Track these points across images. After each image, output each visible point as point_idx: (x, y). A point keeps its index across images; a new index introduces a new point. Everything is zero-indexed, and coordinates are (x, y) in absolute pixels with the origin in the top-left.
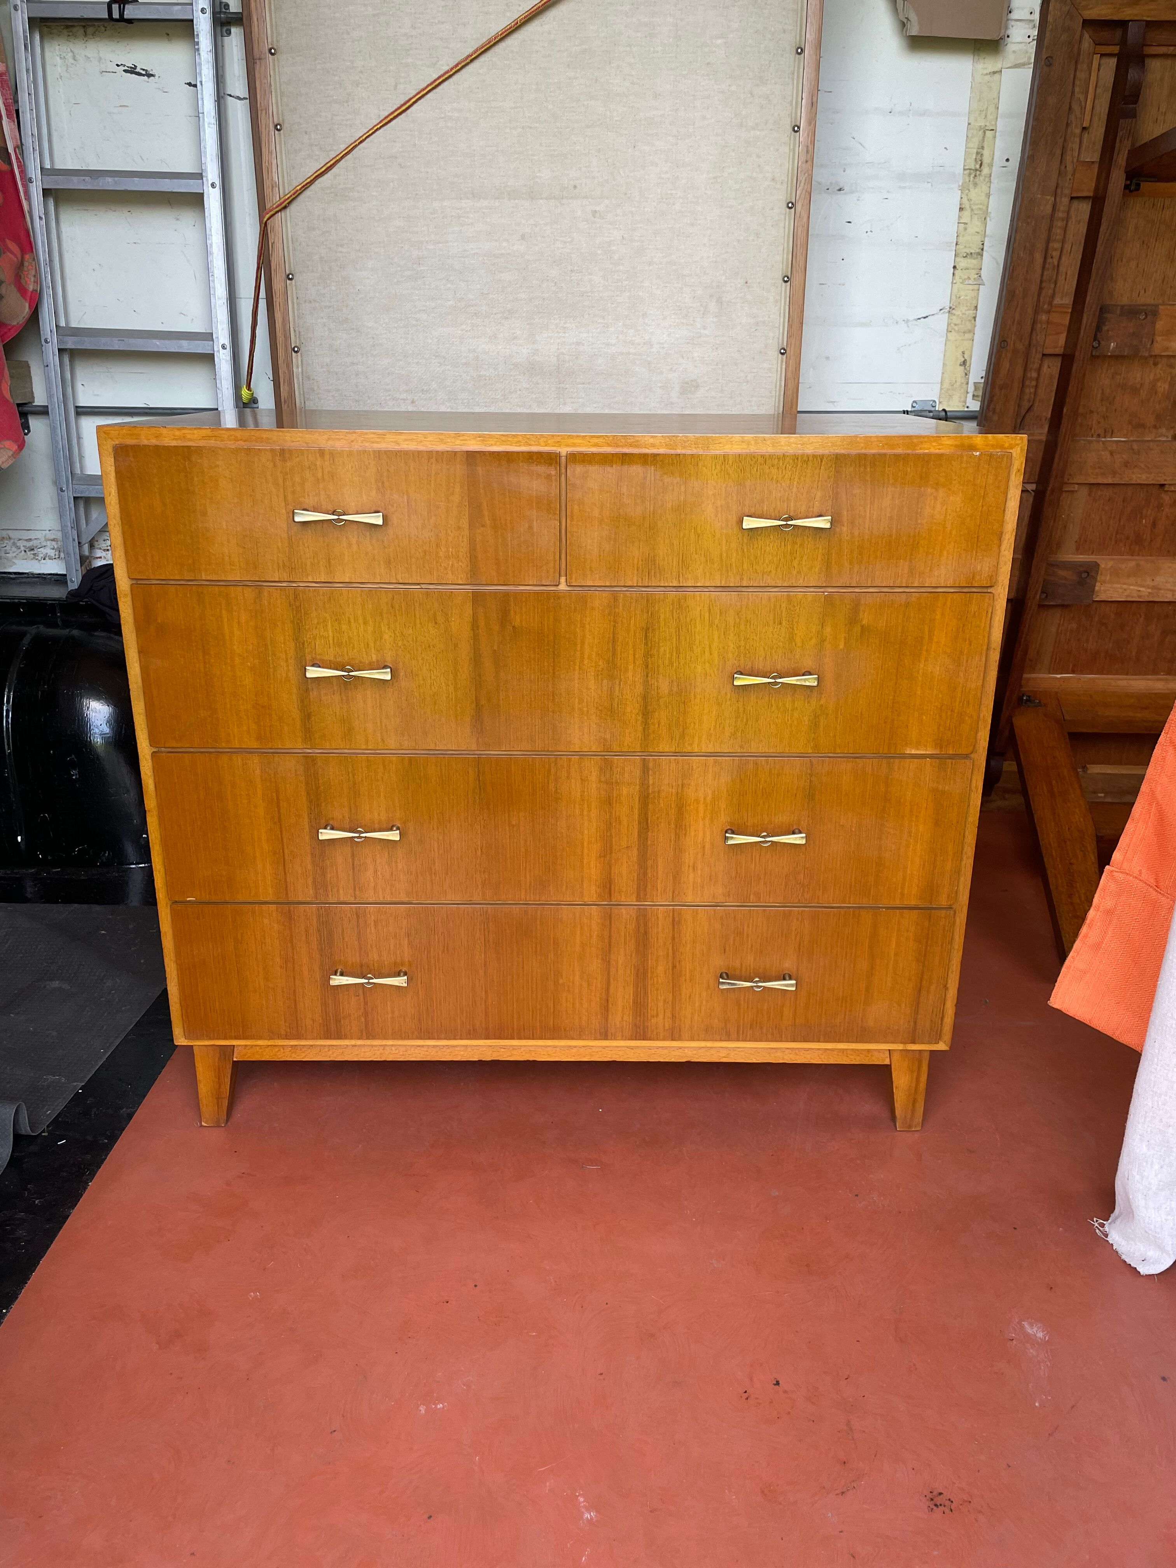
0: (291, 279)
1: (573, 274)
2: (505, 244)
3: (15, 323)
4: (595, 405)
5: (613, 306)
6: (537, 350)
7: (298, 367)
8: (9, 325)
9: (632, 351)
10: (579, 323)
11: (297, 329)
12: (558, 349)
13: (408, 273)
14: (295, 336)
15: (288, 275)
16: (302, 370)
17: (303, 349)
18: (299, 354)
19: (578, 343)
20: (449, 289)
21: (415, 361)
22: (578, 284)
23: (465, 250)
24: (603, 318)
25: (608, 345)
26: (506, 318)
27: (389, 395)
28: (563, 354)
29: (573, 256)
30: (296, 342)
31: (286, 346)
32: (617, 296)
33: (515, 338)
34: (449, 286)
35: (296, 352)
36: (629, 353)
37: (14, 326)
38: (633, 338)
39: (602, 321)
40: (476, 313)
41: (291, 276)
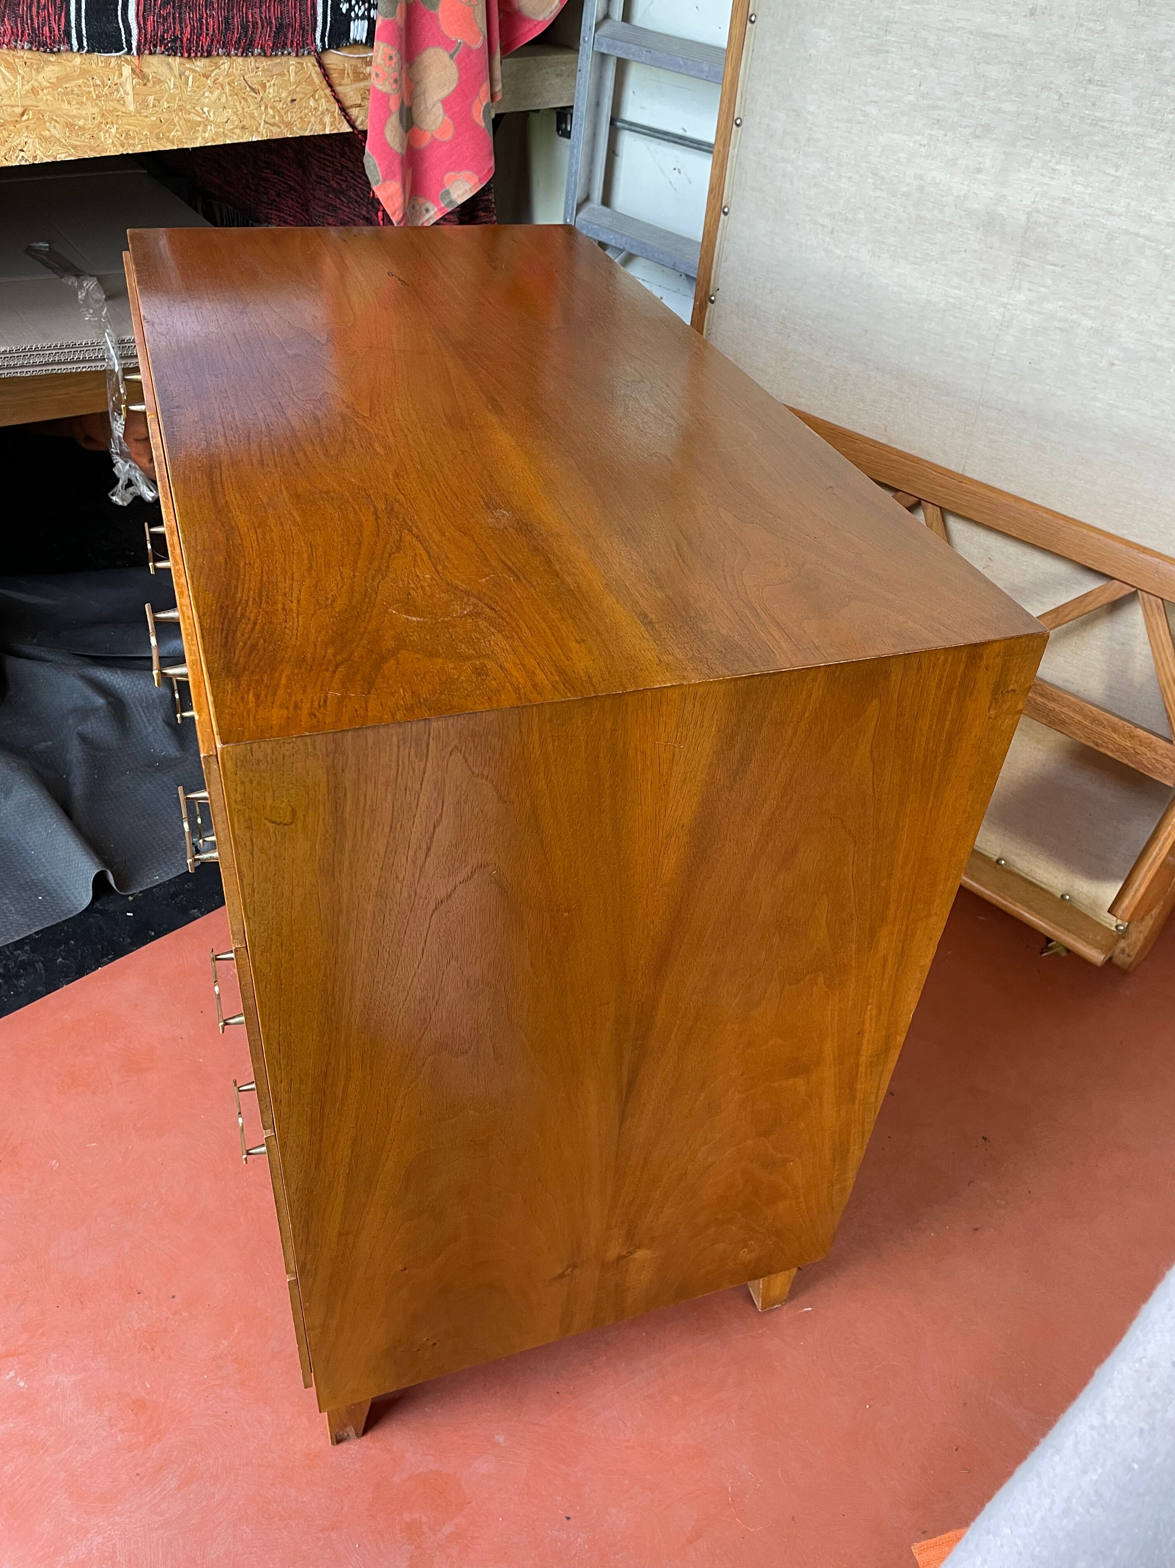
0: (752, 22)
1: (1090, 87)
2: (1003, 19)
3: (541, 19)
4: (1060, 303)
5: (1138, 151)
6: (1004, 196)
7: (734, 148)
8: (535, 20)
9: (1143, 231)
10: (1078, 167)
11: (744, 94)
12: (1033, 202)
13: (870, 41)
14: (741, 103)
15: (751, 16)
16: (738, 151)
17: (744, 124)
18: (740, 128)
19: (1065, 201)
20: (914, 76)
21: (849, 174)
22: (1094, 104)
23: (947, 20)
24: (1117, 167)
25: (1110, 213)
26: (978, 137)
27: (809, 215)
28: (1038, 211)
29: (1098, 56)
30: (740, 112)
31: (728, 115)
32: (1151, 137)
33: (979, 171)
34: (915, 71)
35: (738, 125)
36: (1138, 235)
37: (539, 22)
38: (1153, 212)
39: (1113, 173)
40: (938, 121)
41: (753, 18)
